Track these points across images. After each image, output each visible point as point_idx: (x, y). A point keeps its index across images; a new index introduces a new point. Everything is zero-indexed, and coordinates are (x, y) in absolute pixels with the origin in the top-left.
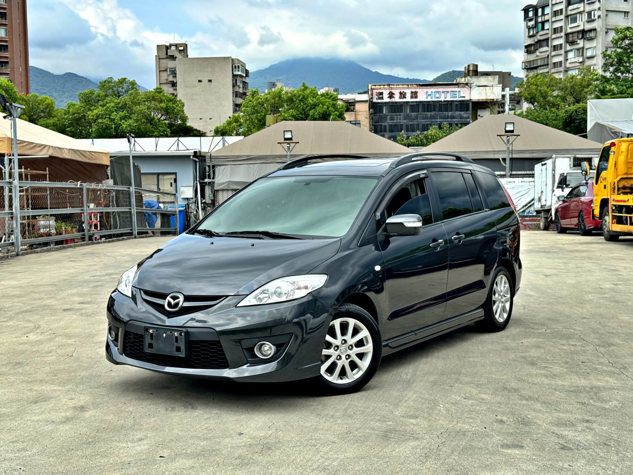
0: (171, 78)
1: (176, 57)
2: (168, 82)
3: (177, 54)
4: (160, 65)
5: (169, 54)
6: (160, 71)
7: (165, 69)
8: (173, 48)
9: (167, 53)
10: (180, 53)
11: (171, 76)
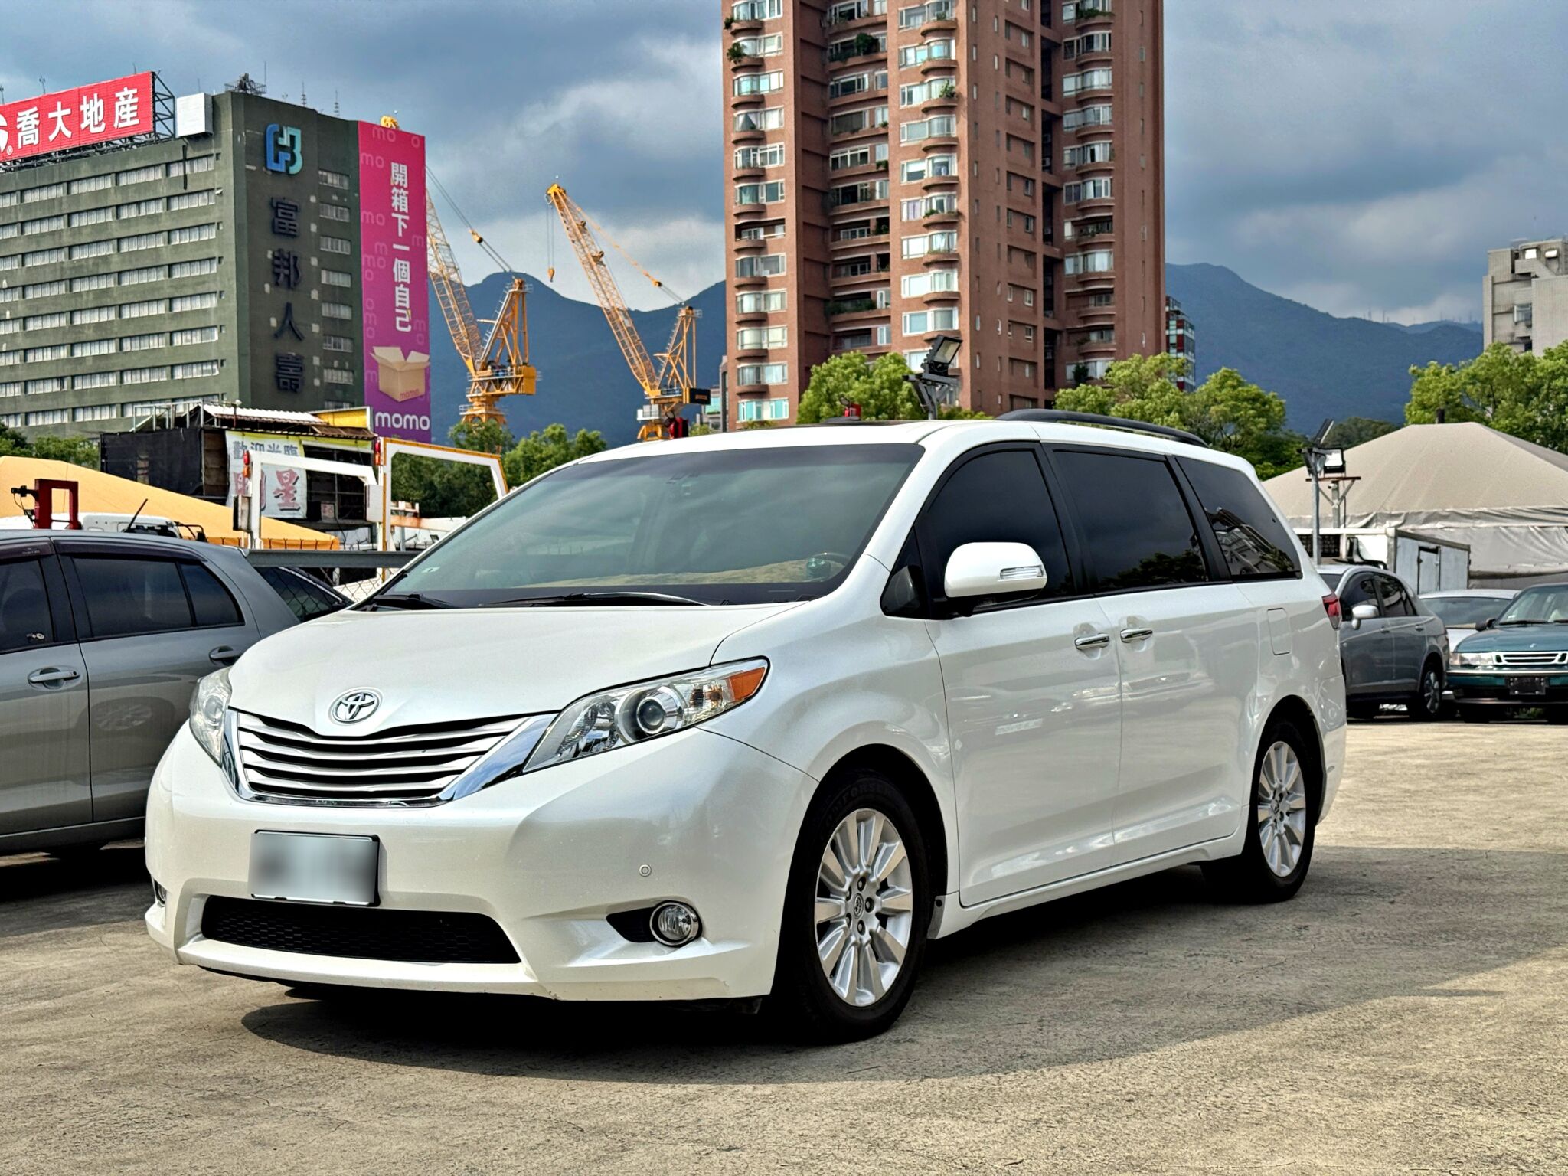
0: (1521, 332)
1: (1536, 277)
2: (1515, 340)
3: (1538, 269)
4: (1497, 300)
5: (1518, 271)
6: (1494, 315)
7: (1507, 309)
8: (1531, 254)
9: (1513, 271)
10: (1547, 266)
11: (1522, 326)
